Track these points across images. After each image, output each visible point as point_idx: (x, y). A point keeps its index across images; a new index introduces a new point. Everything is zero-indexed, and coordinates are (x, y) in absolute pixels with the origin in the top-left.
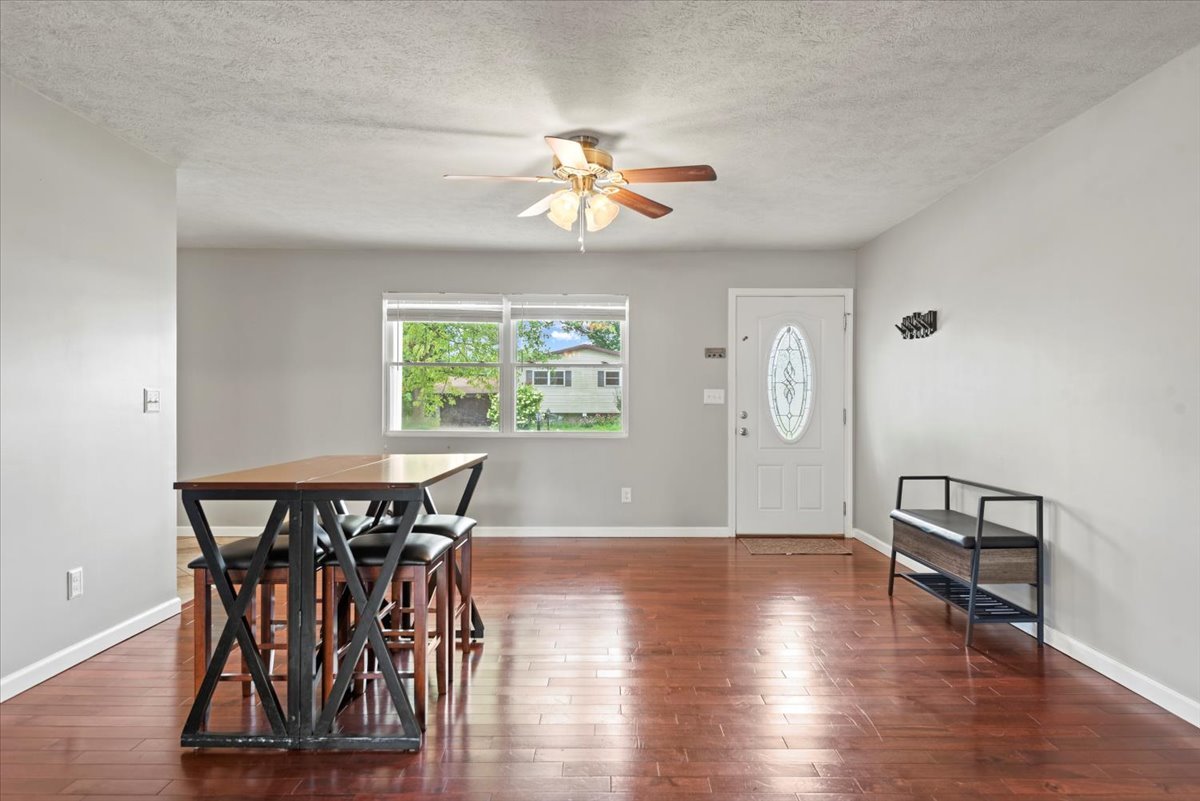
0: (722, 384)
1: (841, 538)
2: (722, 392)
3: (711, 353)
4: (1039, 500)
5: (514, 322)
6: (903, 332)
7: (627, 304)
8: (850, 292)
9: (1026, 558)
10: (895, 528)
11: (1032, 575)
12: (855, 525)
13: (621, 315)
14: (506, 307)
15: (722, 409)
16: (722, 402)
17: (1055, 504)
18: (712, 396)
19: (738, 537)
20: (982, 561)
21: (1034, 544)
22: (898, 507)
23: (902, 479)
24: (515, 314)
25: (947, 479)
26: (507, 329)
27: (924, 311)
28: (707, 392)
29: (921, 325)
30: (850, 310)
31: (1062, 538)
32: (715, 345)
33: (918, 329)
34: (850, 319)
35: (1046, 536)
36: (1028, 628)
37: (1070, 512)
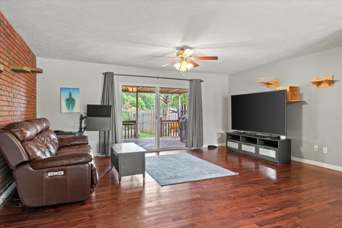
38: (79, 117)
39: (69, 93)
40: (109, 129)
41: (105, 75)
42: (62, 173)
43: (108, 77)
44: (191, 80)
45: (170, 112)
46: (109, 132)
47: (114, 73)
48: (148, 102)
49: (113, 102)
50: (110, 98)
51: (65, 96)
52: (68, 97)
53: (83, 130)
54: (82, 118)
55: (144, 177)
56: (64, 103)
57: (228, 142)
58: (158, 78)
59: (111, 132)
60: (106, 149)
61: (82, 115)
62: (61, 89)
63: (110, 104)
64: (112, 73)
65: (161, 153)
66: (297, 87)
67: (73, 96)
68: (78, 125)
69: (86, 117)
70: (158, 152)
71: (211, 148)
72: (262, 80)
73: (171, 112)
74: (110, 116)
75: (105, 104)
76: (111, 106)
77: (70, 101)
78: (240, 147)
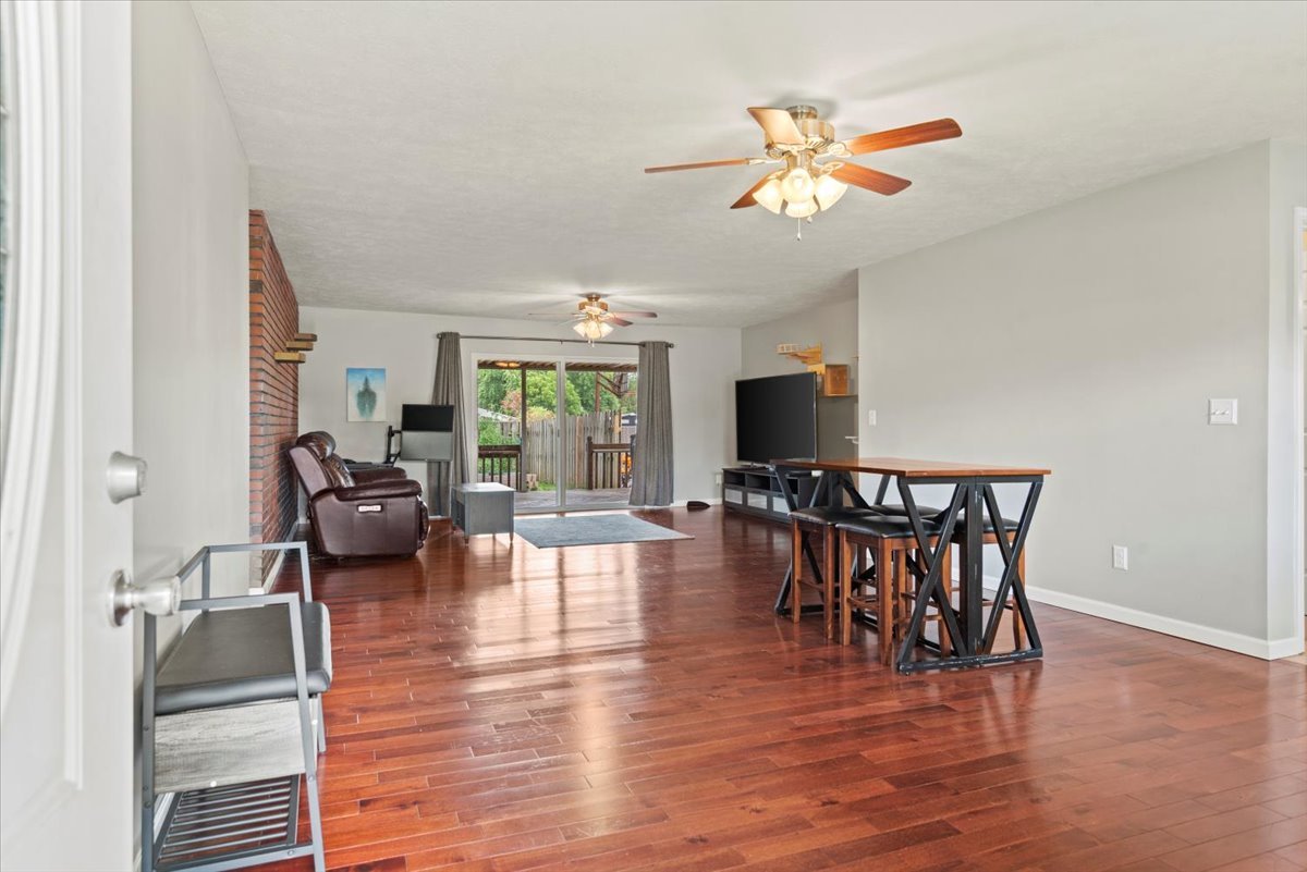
38: (385, 431)
39: (363, 380)
40: (447, 458)
41: (441, 340)
42: (378, 508)
43: (448, 344)
44: (643, 345)
45: (623, 422)
46: (448, 463)
47: (461, 334)
48: (589, 388)
49: (458, 398)
50: (452, 389)
51: (357, 385)
52: (361, 388)
53: (392, 459)
54: (391, 433)
55: (512, 539)
56: (353, 401)
57: (727, 490)
58: (561, 341)
59: (452, 463)
60: (443, 501)
61: (390, 427)
62: (349, 371)
63: (451, 403)
64: (457, 334)
65: (568, 515)
66: (845, 366)
67: (373, 386)
68: (383, 448)
69: (399, 432)
70: (562, 513)
71: (695, 506)
72: (788, 348)
73: (627, 421)
74: (449, 429)
75: (440, 403)
76: (452, 407)
77: (367, 397)
78: (745, 499)
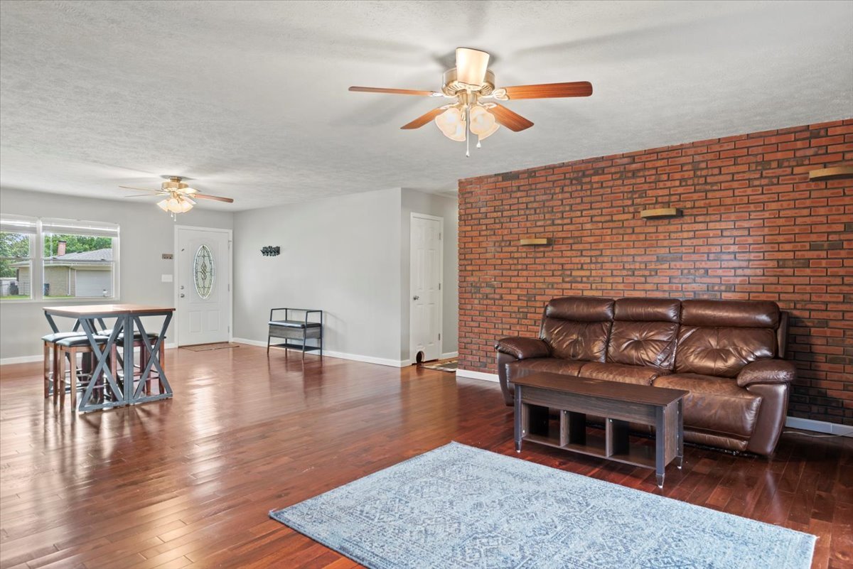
0: (171, 272)
1: (227, 342)
2: (171, 276)
3: (165, 257)
4: (321, 311)
5: (43, 234)
6: (263, 253)
7: (119, 228)
8: (231, 231)
9: (317, 330)
10: (270, 328)
11: (319, 336)
12: (234, 336)
13: (115, 234)
14: (40, 224)
15: (171, 285)
16: (171, 281)
17: (326, 312)
18: (166, 278)
19: (180, 347)
20: (307, 332)
21: (320, 326)
22: (271, 320)
23: (272, 310)
24: (45, 229)
25: (286, 309)
26: (38, 239)
27: (274, 246)
28: (163, 276)
29: (272, 251)
30: (231, 239)
31: (328, 323)
32: (167, 252)
33: (271, 253)
34: (231, 243)
35: (323, 323)
36: (316, 352)
37: (331, 315)
